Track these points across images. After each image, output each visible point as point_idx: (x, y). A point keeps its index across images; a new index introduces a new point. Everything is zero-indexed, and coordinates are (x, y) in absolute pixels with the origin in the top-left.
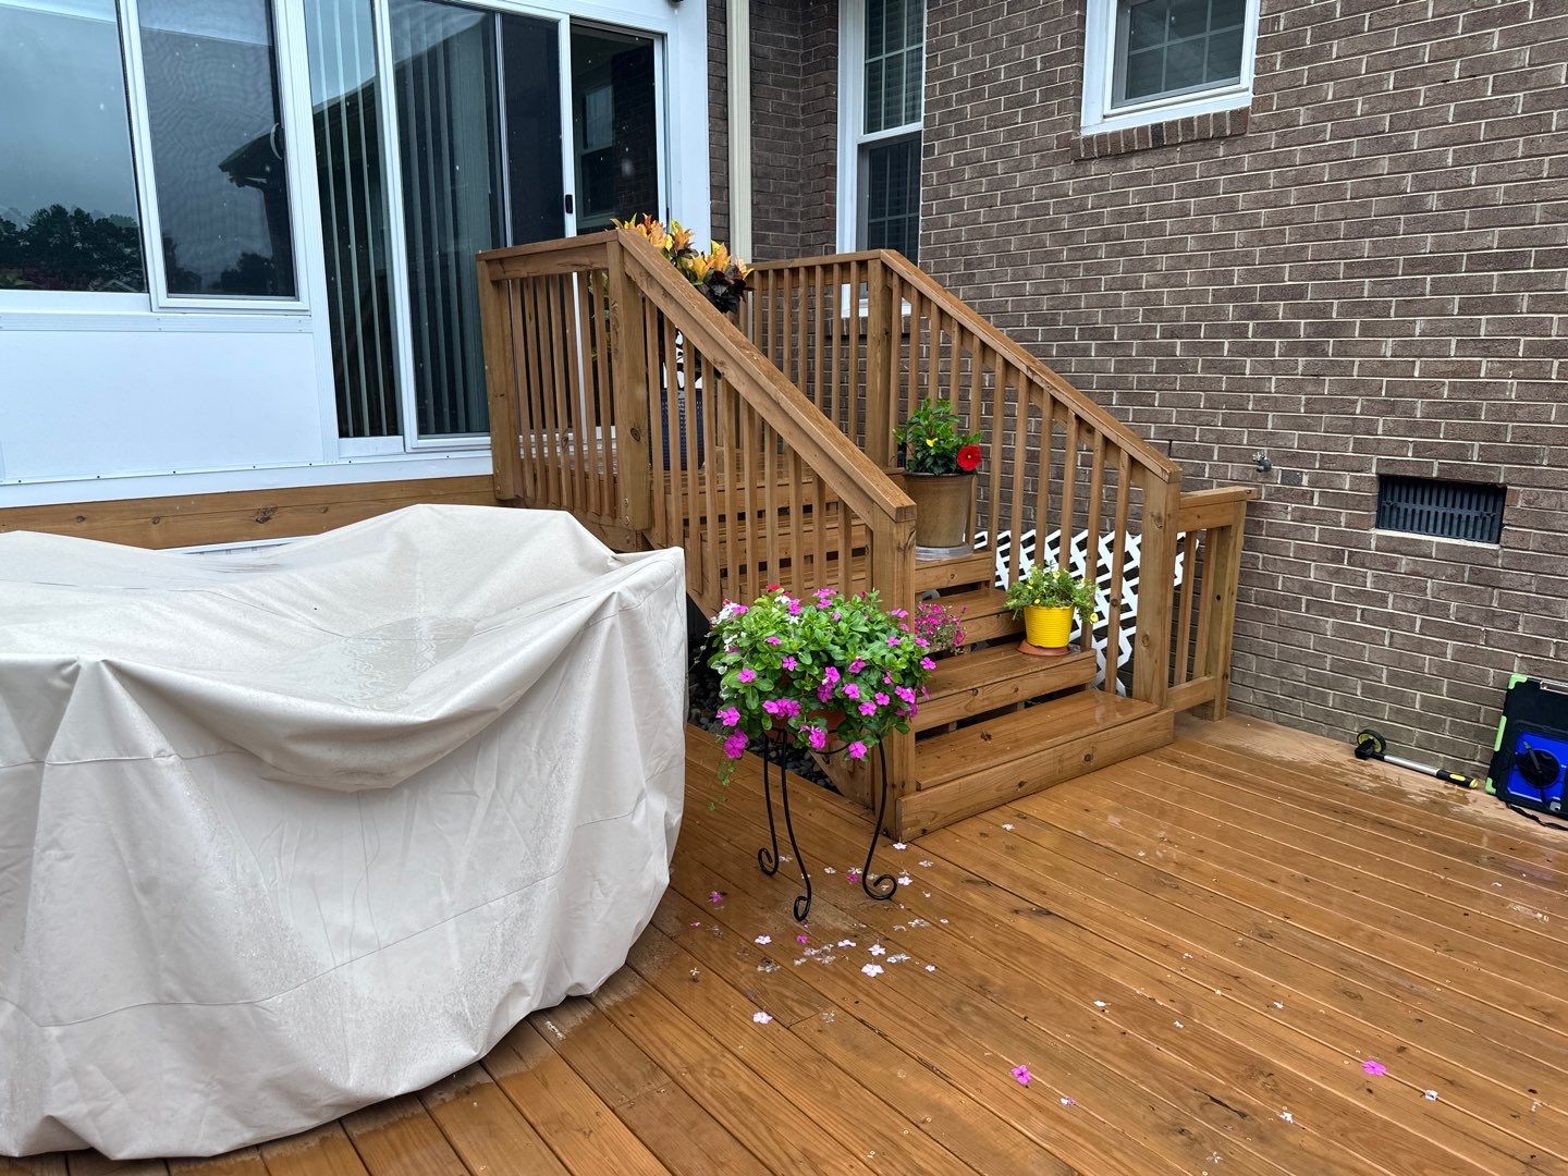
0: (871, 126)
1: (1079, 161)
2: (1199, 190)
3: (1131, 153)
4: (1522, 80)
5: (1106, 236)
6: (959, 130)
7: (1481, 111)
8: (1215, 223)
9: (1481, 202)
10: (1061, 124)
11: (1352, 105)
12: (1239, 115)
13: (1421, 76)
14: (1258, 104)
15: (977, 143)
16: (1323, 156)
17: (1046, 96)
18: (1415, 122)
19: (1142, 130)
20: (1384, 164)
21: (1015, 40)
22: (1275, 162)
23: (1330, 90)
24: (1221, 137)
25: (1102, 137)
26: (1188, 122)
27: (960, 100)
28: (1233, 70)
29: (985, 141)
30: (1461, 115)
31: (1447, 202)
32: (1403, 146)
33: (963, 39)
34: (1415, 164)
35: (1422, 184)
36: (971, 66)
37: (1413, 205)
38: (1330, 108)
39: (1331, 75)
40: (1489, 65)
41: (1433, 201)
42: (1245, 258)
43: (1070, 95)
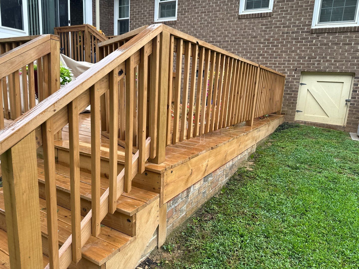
0: (120, 17)
4: (206, 20)
6: (136, 19)
7: (202, 23)
9: (202, 35)
12: (175, 21)
13: (196, 19)
14: (178, 20)
15: (138, 21)
16: (185, 28)
17: (149, 15)
18: (195, 24)
19: (163, 22)
20: (192, 29)
21: (144, 7)
22: (180, 28)
23: (186, 19)
25: (157, 22)
26: (169, 22)
27: (136, 14)
28: (174, 15)
29: (140, 21)
30: (200, 24)
32: (194, 27)
33: (136, 5)
34: (196, 29)
36: (137, 9)
38: (186, 21)
40: (203, 18)
41: (198, 35)
43: (153, 16)
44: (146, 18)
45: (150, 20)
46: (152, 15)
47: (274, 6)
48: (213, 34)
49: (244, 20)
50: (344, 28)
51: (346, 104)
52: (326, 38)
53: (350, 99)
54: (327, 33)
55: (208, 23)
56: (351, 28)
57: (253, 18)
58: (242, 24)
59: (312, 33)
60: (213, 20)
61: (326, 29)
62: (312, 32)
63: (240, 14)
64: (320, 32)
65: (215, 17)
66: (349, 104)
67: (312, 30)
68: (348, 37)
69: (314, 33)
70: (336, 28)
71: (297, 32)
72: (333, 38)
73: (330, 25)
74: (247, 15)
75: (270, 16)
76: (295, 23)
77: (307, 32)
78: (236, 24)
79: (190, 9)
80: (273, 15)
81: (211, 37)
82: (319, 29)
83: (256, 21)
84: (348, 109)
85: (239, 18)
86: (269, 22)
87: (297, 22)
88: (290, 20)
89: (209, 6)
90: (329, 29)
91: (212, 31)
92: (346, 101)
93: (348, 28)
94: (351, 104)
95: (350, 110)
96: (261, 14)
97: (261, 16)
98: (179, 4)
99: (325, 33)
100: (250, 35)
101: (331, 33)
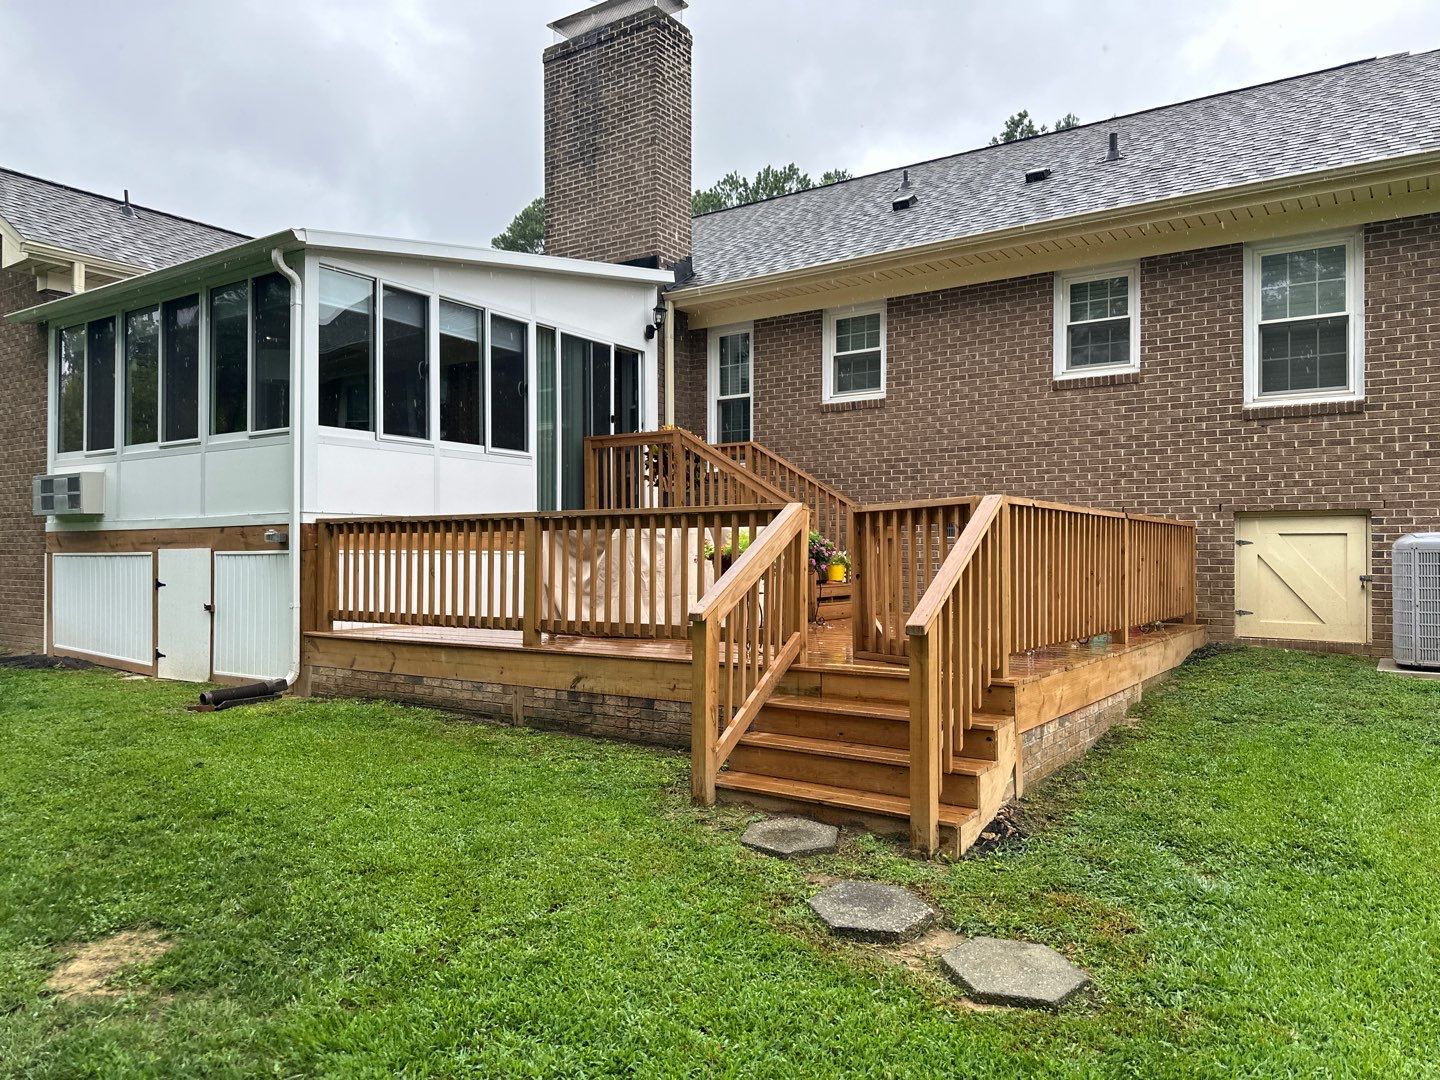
0: (723, 393)
1: (823, 413)
2: (870, 425)
3: (844, 411)
4: (966, 396)
5: (835, 440)
6: (770, 398)
7: (956, 404)
8: (876, 436)
9: (959, 431)
10: (816, 399)
11: (919, 400)
12: (882, 401)
13: (938, 393)
14: (888, 397)
15: (778, 403)
16: (911, 415)
17: (809, 388)
18: (938, 406)
19: (848, 403)
20: (930, 419)
21: (794, 367)
22: (895, 416)
23: (911, 395)
24: (876, 407)
25: (832, 405)
26: (864, 402)
27: (771, 387)
28: (877, 385)
29: (782, 403)
30: (951, 405)
31: (950, 431)
32: (935, 413)
33: (771, 364)
34: (939, 419)
35: (941, 425)
36: (775, 374)
37: (940, 432)
38: (912, 400)
39: (911, 390)
40: (957, 391)
41: (945, 430)
42: (888, 449)
43: (818, 389)
44: (800, 395)
45: (812, 400)
46: (814, 387)
47: (1143, 358)
48: (987, 429)
49: (1068, 394)
50: (1323, 406)
51: (1363, 586)
52: (1283, 430)
53: (1370, 573)
54: (1285, 418)
55: (971, 402)
56: (1341, 404)
57: (1092, 387)
58: (1064, 401)
59: (1248, 420)
60: (986, 395)
61: (1279, 409)
62: (1247, 417)
63: (1057, 379)
64: (1267, 416)
65: (990, 388)
66: (1370, 586)
67: (1247, 412)
68: (1338, 426)
69: (1253, 420)
70: (1306, 407)
71: (1209, 418)
72: (1302, 429)
73: (1290, 398)
74: (1076, 381)
75: (1136, 383)
76: (1202, 397)
77: (1234, 417)
78: (1047, 403)
79: (921, 370)
80: (1143, 381)
81: (983, 435)
82: (1263, 410)
83: (1102, 394)
84: (1371, 599)
85: (1056, 390)
86: (1135, 395)
87: (1207, 394)
88: (1188, 389)
89: (973, 363)
90: (1288, 408)
91: (985, 422)
92: (1361, 579)
93: (1333, 405)
94: (1374, 587)
95: (1374, 603)
96: (1113, 377)
97: (1112, 382)
98: (889, 360)
99: (1280, 418)
100: (1088, 427)
101: (1294, 417)
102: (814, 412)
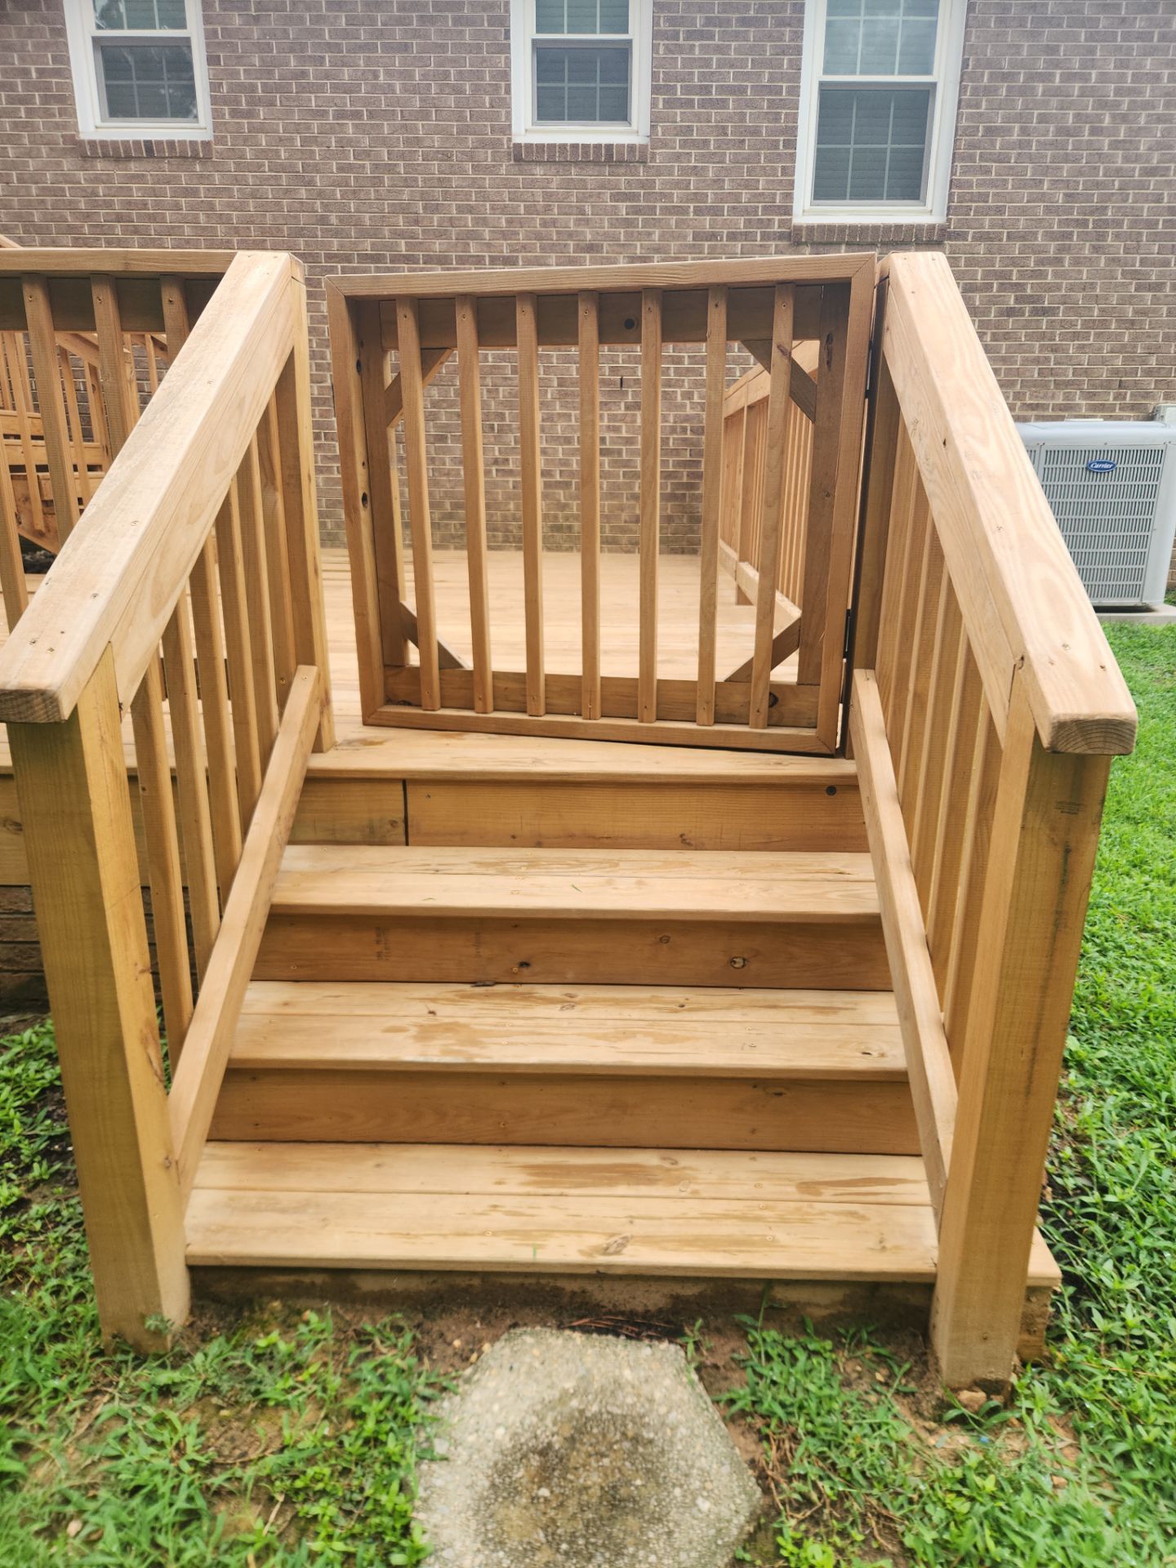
1: (84, 157)
2: (187, 192)
3: (129, 158)
4: (367, 154)
5: (119, 218)
7: (350, 169)
8: (202, 218)
9: (358, 223)
10: (64, 126)
11: (277, 152)
12: (205, 145)
13: (314, 140)
14: (217, 139)
18: (316, 169)
19: (136, 143)
22: (236, 181)
23: (263, 139)
24: (196, 157)
25: (102, 143)
26: (171, 144)
31: (341, 220)
35: (325, 206)
37: (323, 220)
38: (263, 151)
39: (262, 129)
40: (350, 142)
44: (29, 113)
46: (59, 100)
47: (655, 120)
48: (408, 222)
49: (539, 171)
50: (898, 227)
54: (848, 244)
55: (376, 167)
57: (576, 163)
58: (532, 184)
59: (800, 244)
60: (401, 156)
61: (842, 229)
62: (799, 237)
63: (516, 140)
64: (825, 238)
65: (407, 142)
67: (798, 229)
69: (806, 243)
70: (876, 228)
71: (746, 236)
73: (851, 213)
74: (552, 147)
75: (644, 162)
76: (737, 198)
77: (781, 236)
78: (505, 183)
79: (279, 88)
80: (653, 159)
81: (401, 235)
82: (822, 228)
83: (591, 177)
85: (518, 159)
86: (642, 184)
87: (745, 194)
88: (718, 183)
90: (853, 228)
91: (404, 209)
93: (910, 227)
96: (609, 147)
97: (607, 157)
99: (839, 244)
100: (570, 235)
101: (858, 243)
102: (65, 153)
